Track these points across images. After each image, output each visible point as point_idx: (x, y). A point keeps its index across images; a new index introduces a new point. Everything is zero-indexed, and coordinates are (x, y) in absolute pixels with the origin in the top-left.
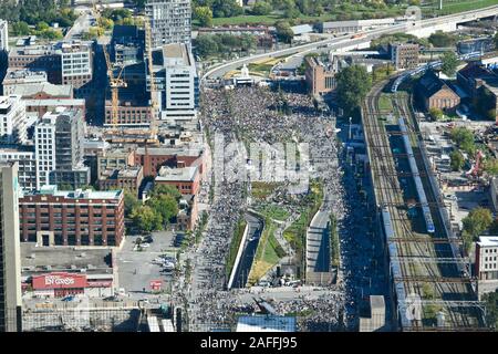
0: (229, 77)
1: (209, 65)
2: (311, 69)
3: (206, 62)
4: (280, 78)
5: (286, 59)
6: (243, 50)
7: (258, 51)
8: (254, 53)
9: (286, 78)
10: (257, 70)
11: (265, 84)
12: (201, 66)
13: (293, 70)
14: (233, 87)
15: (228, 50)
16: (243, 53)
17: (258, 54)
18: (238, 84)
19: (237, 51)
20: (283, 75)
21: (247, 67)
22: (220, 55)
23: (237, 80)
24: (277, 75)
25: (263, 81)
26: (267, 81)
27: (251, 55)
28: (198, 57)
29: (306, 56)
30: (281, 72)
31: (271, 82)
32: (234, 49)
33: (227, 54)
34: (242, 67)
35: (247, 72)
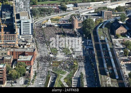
0: (44, 23)
2: (73, 20)
3: (35, 18)
4: (62, 23)
5: (64, 17)
6: (49, 13)
8: (53, 15)
10: (54, 21)
11: (57, 25)
12: (33, 19)
13: (67, 20)
14: (45, 27)
15: (43, 13)
16: (49, 14)
17: (54, 15)
18: (47, 26)
19: (47, 14)
20: (63, 22)
21: (50, 19)
22: (41, 15)
23: (47, 24)
24: (61, 22)
25: (56, 24)
26: (57, 24)
27: (52, 15)
28: (32, 16)
29: (71, 15)
30: (62, 21)
31: (59, 25)
32: (46, 13)
33: (43, 15)
34: (48, 19)
35: (50, 21)
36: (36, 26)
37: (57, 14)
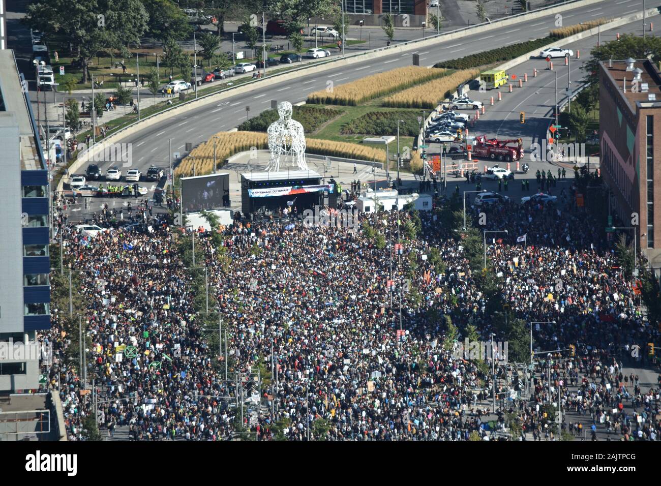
0: (207, 170)
1: (100, 106)
2: (632, 120)
3: (84, 94)
4: (464, 166)
5: (500, 73)
6: (275, 29)
7: (353, 32)
9: (501, 171)
10: (345, 132)
11: (390, 200)
12: (56, 112)
13: (537, 129)
14: (225, 218)
15: (196, 33)
16: (279, 42)
17: (356, 47)
18: (251, 204)
19: (245, 35)
20: (484, 153)
21: (298, 113)
22: (157, 55)
23: (248, 185)
24: (454, 153)
25: (383, 185)
26: (402, 188)
27: (319, 53)
28: (41, 66)
29: (600, 54)
30: (471, 138)
31: (422, 187)
32: (231, 26)
33: (196, 47)
34: (271, 116)
35: (299, 141)
36: (92, 206)
37: (390, 40)
